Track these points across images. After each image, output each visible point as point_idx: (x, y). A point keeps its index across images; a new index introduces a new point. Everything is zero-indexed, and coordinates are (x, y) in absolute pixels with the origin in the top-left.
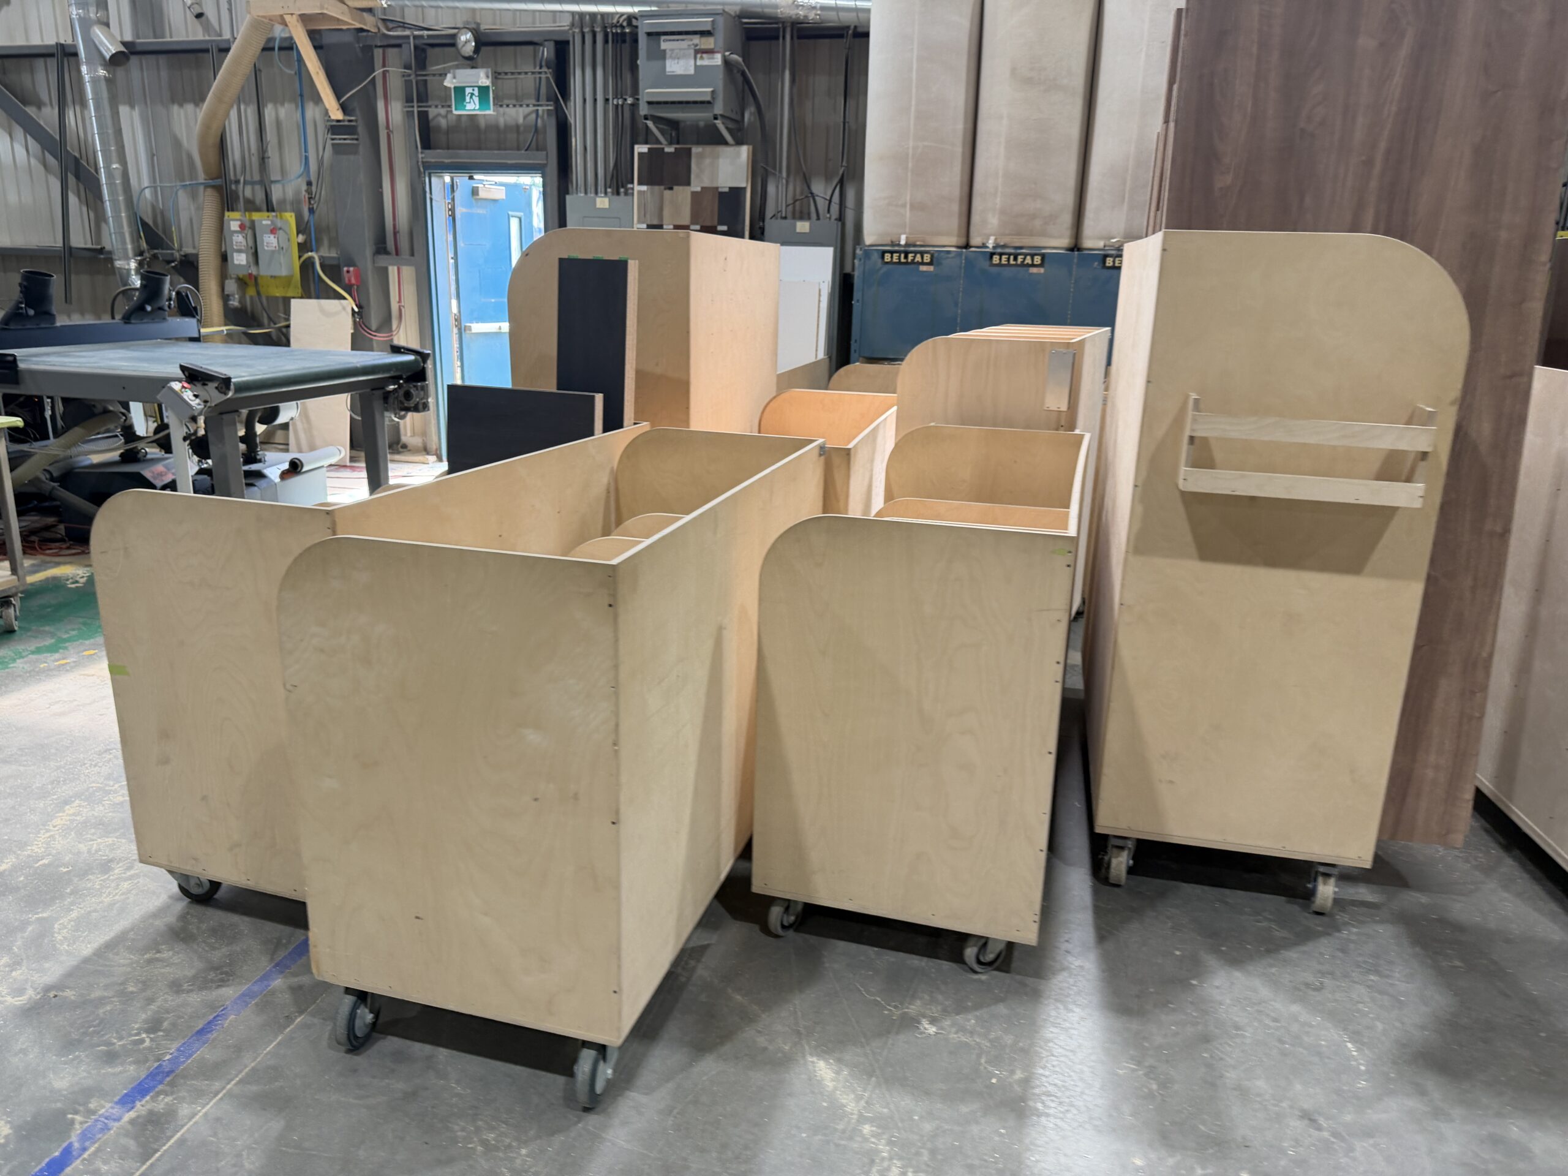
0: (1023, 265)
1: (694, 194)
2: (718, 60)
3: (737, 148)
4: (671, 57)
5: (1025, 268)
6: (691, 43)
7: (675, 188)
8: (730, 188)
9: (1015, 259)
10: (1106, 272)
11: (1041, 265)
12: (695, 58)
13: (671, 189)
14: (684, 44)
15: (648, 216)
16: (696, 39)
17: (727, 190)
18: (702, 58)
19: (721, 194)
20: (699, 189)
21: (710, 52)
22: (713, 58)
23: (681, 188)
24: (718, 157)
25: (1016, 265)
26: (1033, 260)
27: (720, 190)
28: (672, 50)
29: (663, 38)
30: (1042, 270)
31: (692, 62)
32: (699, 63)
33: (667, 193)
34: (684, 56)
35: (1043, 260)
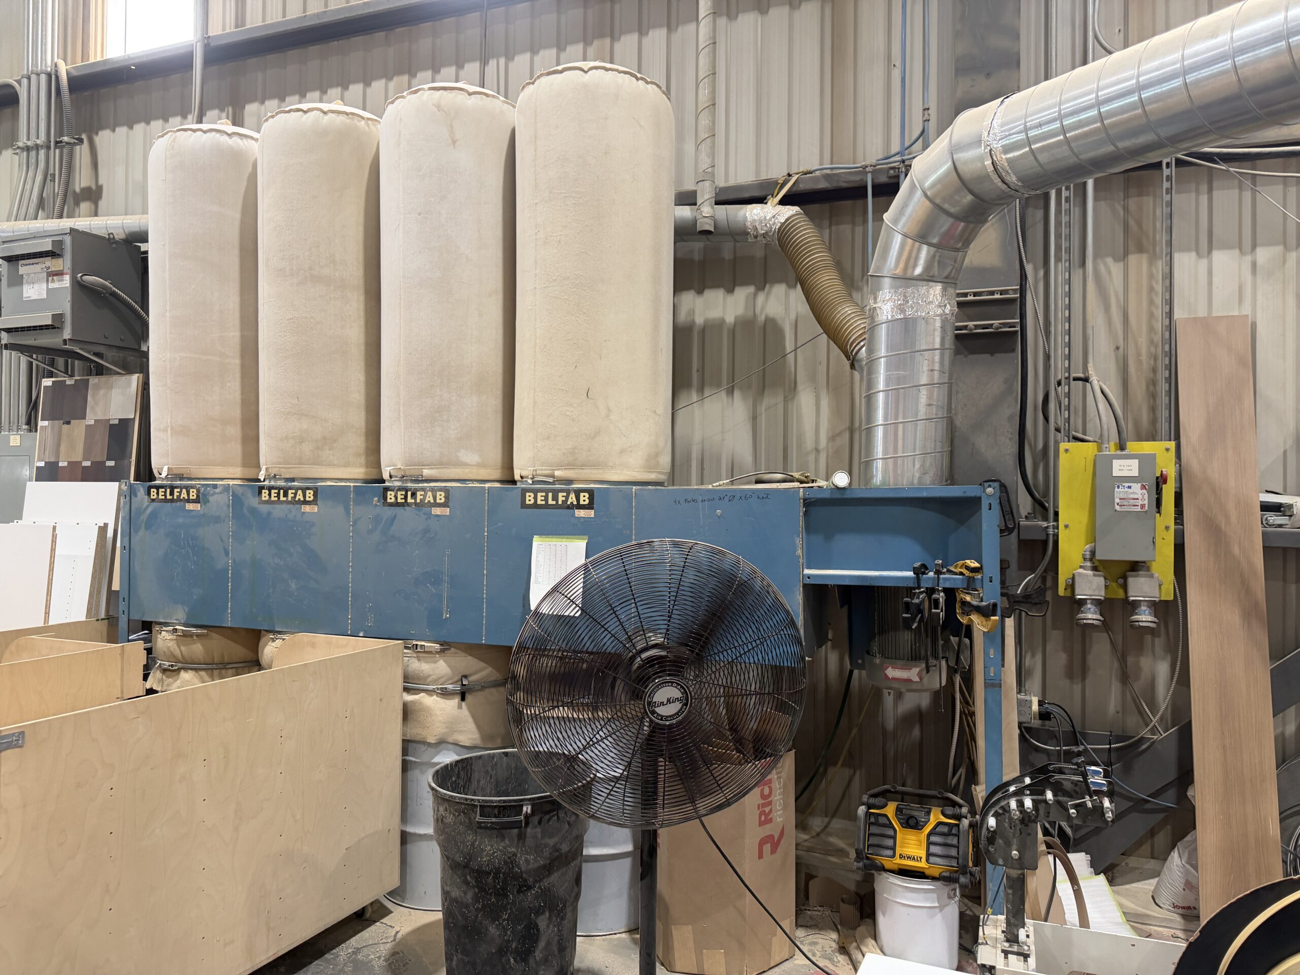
0: (294, 502)
1: (88, 426)
2: (66, 282)
3: (128, 377)
4: (27, 282)
5: (298, 506)
6: (43, 266)
7: (72, 422)
8: (120, 420)
9: (286, 495)
10: (389, 512)
11: (314, 502)
12: (47, 281)
13: (68, 423)
14: (37, 268)
15: (47, 453)
16: (48, 262)
17: (117, 422)
18: (53, 281)
19: (112, 426)
20: (92, 422)
21: (60, 274)
22: (62, 280)
23: (78, 421)
24: (111, 388)
25: (287, 502)
26: (304, 496)
27: (111, 422)
28: (28, 275)
29: (21, 262)
30: (315, 509)
31: (44, 286)
32: (51, 286)
33: (65, 427)
34: (39, 281)
35: (315, 495)
